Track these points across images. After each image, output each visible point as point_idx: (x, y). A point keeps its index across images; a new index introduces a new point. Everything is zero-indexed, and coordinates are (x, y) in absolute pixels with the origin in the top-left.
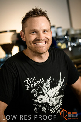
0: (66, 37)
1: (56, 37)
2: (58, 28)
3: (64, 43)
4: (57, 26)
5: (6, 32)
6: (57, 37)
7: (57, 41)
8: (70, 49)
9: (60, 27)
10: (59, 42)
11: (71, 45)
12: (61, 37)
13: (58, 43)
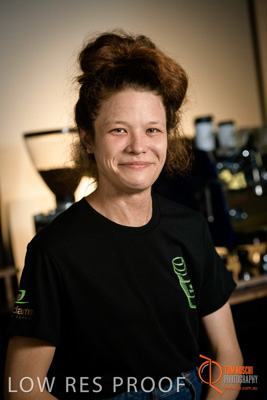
0: (246, 153)
1: (214, 152)
2: (222, 124)
3: (239, 171)
4: (218, 118)
5: (58, 132)
6: (220, 153)
7: (220, 165)
8: (259, 190)
9: (230, 123)
10: (224, 168)
11: (261, 178)
12: (230, 154)
13: (221, 170)
